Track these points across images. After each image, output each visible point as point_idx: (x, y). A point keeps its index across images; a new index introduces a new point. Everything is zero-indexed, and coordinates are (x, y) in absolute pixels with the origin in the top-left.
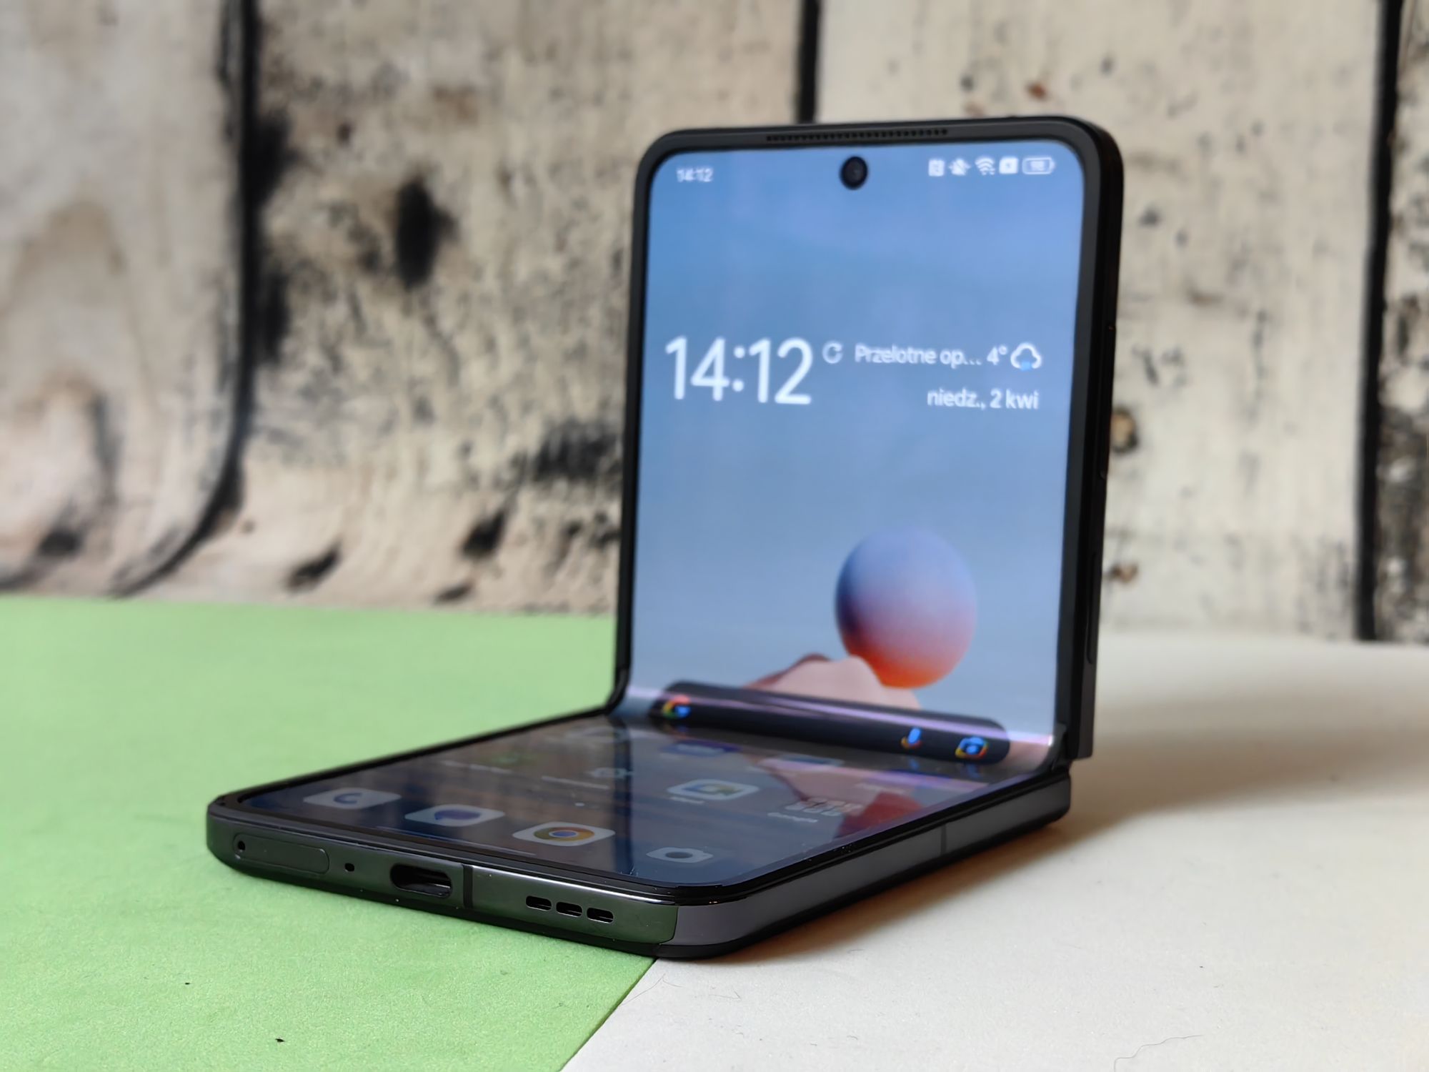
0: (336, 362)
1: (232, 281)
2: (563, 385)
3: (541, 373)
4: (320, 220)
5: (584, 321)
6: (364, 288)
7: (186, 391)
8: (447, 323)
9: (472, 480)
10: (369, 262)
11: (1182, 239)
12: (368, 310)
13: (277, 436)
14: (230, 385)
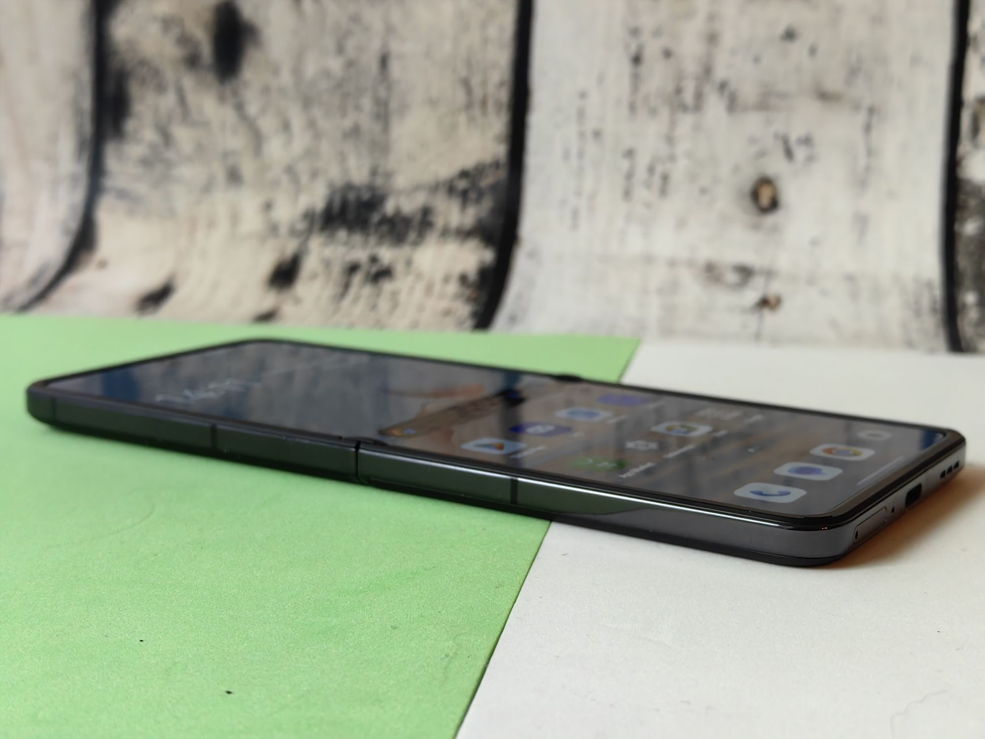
0: (167, 137)
1: (86, 75)
2: (342, 158)
3: (326, 148)
4: (154, 29)
5: (358, 108)
6: (188, 82)
7: (52, 159)
8: (252, 109)
9: (273, 229)
10: (192, 61)
11: (813, 51)
12: (192, 98)
13: (122, 194)
14: (86, 156)
